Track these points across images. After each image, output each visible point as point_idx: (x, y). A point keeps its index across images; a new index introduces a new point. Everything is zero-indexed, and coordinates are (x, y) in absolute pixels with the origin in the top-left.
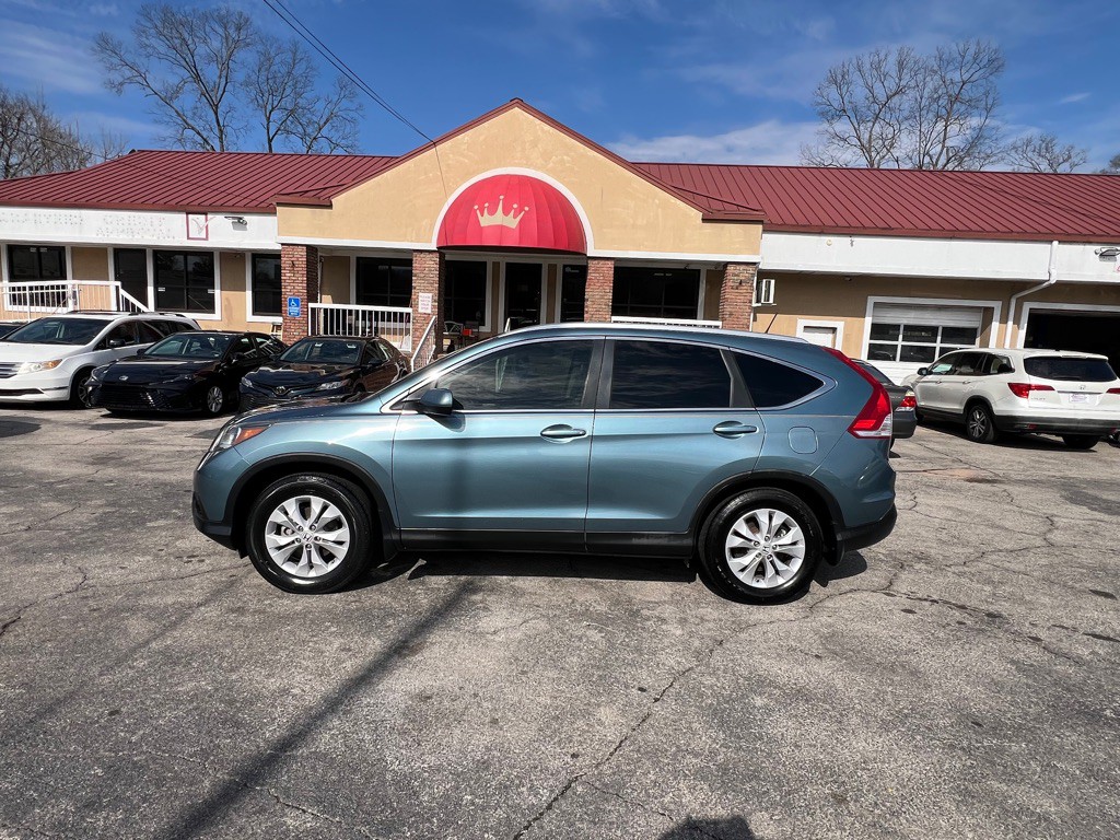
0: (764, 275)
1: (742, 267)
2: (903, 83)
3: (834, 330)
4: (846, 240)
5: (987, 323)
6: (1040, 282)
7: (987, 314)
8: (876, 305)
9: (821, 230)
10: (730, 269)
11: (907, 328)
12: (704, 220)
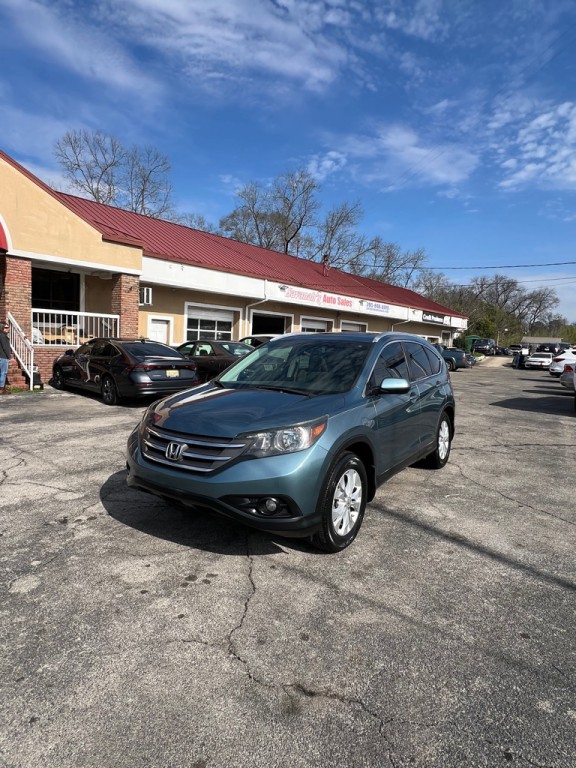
0: (143, 285)
1: (131, 278)
2: (116, 159)
3: (167, 322)
4: (179, 266)
5: (236, 319)
6: (261, 300)
7: (236, 315)
8: (190, 307)
9: (166, 258)
10: (123, 278)
11: (202, 321)
12: (104, 240)
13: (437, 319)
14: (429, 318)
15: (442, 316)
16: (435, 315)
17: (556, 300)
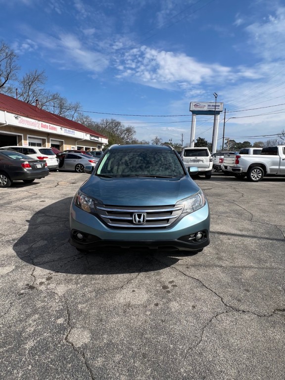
13: (96, 139)
14: (93, 138)
15: (98, 137)
16: (95, 137)
17: (135, 132)
